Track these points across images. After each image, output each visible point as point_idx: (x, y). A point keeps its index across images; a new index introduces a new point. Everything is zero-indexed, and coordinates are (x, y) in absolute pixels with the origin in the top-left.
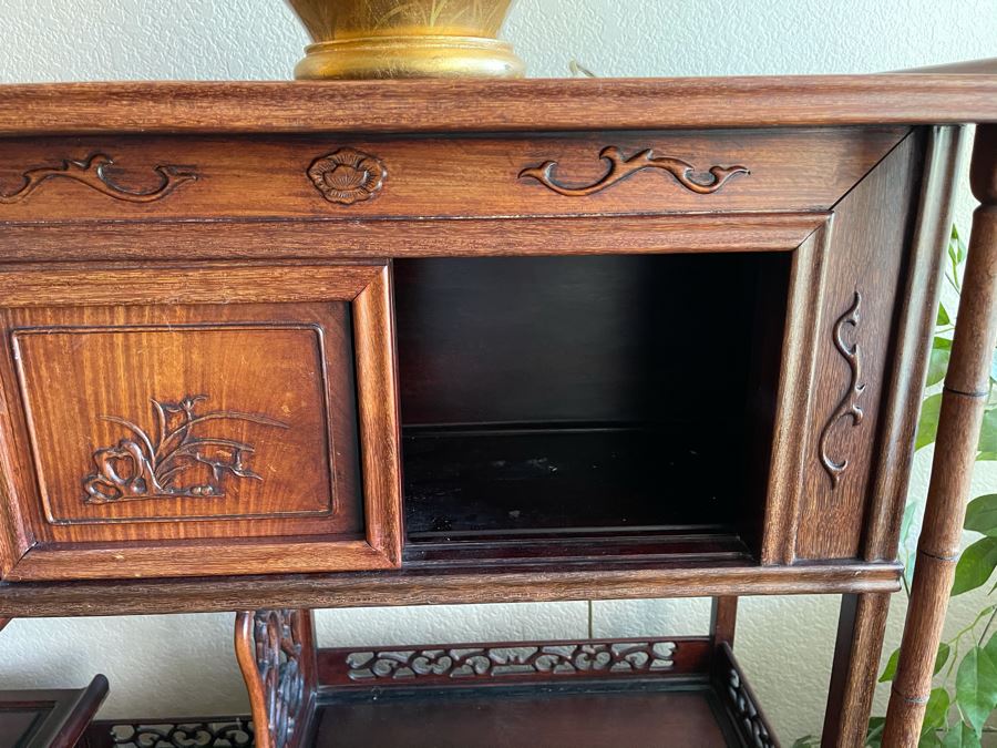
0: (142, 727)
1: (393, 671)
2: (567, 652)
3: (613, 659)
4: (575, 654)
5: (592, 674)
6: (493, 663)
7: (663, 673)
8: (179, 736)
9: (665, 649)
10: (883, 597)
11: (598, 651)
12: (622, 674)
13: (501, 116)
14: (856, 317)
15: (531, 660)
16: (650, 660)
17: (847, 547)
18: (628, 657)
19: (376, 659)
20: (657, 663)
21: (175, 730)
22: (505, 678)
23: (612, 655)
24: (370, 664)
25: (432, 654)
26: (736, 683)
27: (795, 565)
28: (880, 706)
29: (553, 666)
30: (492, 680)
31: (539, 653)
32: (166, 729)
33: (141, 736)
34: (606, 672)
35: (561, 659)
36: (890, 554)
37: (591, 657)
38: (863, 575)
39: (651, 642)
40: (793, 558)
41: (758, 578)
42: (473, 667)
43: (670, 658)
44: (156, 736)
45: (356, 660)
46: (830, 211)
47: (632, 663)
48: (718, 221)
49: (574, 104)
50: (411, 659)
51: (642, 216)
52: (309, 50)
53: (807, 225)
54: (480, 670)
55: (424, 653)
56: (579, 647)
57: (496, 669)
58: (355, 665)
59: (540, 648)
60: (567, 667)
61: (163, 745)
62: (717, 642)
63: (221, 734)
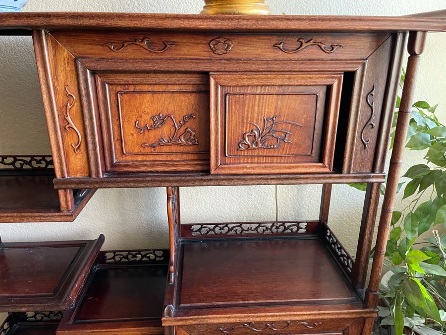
0: (117, 253)
1: (208, 232)
2: (269, 225)
3: (285, 229)
4: (272, 227)
5: (277, 234)
6: (243, 230)
7: (303, 234)
8: (130, 256)
9: (303, 225)
10: (379, 184)
11: (280, 226)
12: (288, 234)
13: (275, 26)
14: (373, 93)
15: (256, 229)
16: (298, 229)
17: (369, 169)
18: (291, 228)
19: (202, 228)
20: (300, 231)
21: (129, 254)
22: (247, 235)
23: (285, 227)
24: (199, 230)
25: (222, 226)
26: (329, 234)
27: (352, 174)
29: (264, 231)
30: (242, 236)
31: (259, 226)
32: (125, 254)
33: (116, 257)
34: (283, 233)
35: (267, 229)
36: (381, 171)
37: (277, 228)
38: (373, 177)
39: (299, 223)
41: (341, 178)
42: (236, 231)
43: (305, 229)
44: (121, 257)
45: (195, 228)
46: (366, 59)
47: (292, 230)
48: (333, 62)
49: (296, 23)
50: (214, 228)
51: (310, 60)
52: (205, 7)
53: (359, 63)
54: (238, 233)
55: (219, 226)
56: (273, 224)
57: (244, 232)
58: (194, 230)
59: (259, 224)
60: (269, 231)
61: (124, 260)
62: (322, 222)
63: (145, 256)
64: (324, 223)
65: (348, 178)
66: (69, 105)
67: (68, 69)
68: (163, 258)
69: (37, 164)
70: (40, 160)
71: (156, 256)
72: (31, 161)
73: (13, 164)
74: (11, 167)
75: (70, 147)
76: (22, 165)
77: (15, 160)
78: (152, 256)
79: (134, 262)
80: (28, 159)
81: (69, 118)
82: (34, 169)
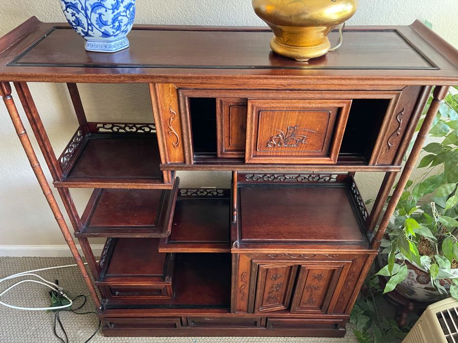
0: (189, 190)
1: (258, 179)
2: (307, 176)
3: (320, 178)
4: (309, 177)
5: (313, 182)
6: (285, 178)
7: (333, 182)
8: (198, 193)
9: (334, 176)
10: (396, 173)
11: (315, 176)
12: (321, 182)
14: (403, 113)
15: (297, 178)
16: (330, 179)
17: (390, 161)
18: (324, 178)
19: (254, 176)
20: (332, 180)
21: (198, 191)
22: (288, 182)
23: (319, 177)
24: (252, 178)
26: (354, 186)
27: (377, 165)
28: (391, 194)
29: (302, 179)
30: (285, 183)
32: (195, 191)
33: (188, 193)
34: (317, 181)
35: (305, 178)
36: (399, 164)
37: (313, 178)
38: (392, 168)
39: (331, 175)
40: (376, 164)
41: (367, 168)
42: (280, 179)
43: (336, 179)
44: (192, 192)
45: (248, 176)
46: (401, 90)
47: (325, 180)
48: (374, 92)
49: (348, 81)
50: (263, 176)
51: (355, 90)
53: (395, 93)
54: (282, 180)
55: (268, 175)
56: (310, 175)
57: (286, 180)
59: (299, 175)
60: (306, 180)
61: (194, 195)
62: (350, 175)
63: (210, 193)
64: (351, 176)
65: (373, 168)
66: (171, 119)
67: (172, 96)
68: (223, 195)
69: (130, 129)
70: (132, 126)
71: (218, 193)
72: (125, 127)
73: (111, 128)
74: (110, 131)
75: (172, 145)
76: (118, 130)
77: (113, 126)
78: (215, 193)
79: (201, 196)
80: (123, 126)
81: (171, 127)
82: (127, 132)
